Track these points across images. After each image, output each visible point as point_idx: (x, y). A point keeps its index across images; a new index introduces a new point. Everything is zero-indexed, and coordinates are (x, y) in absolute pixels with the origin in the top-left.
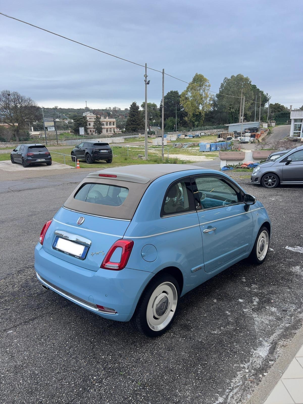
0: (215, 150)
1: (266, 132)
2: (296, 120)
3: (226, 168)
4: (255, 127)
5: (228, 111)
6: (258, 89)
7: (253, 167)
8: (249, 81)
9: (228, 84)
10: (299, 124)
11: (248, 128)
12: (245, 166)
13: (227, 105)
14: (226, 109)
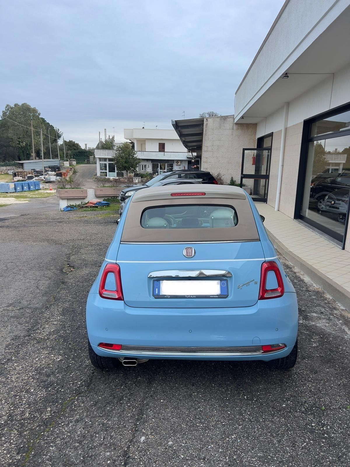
0: (22, 190)
1: (71, 170)
2: (100, 159)
3: (69, 209)
4: (56, 165)
5: (17, 145)
6: (48, 123)
7: (101, 205)
8: (38, 113)
9: (12, 113)
10: (103, 164)
11: (47, 166)
12: (91, 204)
13: (15, 138)
14: (14, 142)
